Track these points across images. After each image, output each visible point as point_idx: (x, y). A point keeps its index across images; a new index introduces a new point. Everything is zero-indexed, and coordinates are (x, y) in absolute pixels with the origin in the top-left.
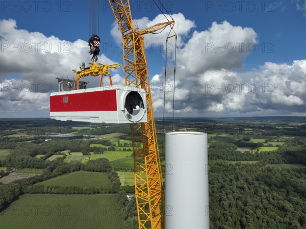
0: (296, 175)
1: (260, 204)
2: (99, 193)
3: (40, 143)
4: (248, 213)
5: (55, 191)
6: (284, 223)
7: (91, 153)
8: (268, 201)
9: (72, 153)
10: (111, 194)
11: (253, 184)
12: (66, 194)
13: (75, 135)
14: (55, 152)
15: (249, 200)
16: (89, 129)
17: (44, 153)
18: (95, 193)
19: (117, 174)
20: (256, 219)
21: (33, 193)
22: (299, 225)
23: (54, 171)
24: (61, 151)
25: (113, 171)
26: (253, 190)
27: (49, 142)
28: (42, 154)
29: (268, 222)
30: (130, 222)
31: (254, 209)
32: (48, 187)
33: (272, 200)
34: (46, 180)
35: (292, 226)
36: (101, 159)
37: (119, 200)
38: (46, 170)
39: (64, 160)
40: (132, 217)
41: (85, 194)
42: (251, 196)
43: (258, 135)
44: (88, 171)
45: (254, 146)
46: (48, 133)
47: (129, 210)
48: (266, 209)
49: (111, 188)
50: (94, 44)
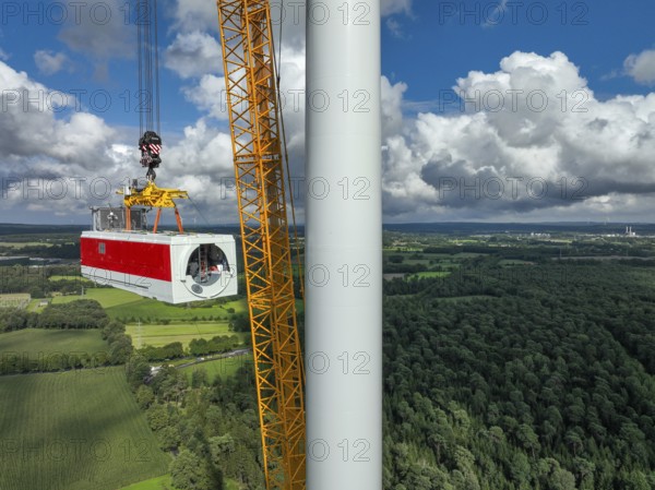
1: (420, 355)
10: (113, 368)
15: (402, 351)
16: (44, 247)
19: (123, 330)
20: (411, 376)
25: (113, 322)
30: (159, 408)
35: (472, 381)
36: (80, 302)
42: (403, 346)
43: (418, 252)
44: (47, 327)
45: (408, 270)
47: (156, 392)
48: (430, 362)
49: (110, 356)
50: (150, 149)
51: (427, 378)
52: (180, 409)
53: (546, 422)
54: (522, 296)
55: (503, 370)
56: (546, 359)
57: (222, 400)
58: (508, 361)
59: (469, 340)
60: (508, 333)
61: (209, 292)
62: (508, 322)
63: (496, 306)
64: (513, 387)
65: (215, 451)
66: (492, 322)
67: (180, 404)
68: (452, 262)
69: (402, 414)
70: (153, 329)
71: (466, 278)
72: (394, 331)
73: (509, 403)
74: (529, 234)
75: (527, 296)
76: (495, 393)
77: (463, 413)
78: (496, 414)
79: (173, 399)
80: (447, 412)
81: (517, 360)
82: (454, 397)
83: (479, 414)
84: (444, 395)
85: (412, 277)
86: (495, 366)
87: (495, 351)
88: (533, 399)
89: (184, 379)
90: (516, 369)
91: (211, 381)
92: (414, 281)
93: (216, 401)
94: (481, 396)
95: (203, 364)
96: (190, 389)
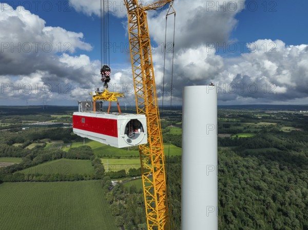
0: (270, 159)
1: (238, 184)
2: (83, 179)
3: (17, 131)
4: (227, 193)
5: (37, 179)
6: (259, 200)
7: (73, 141)
8: (246, 181)
9: (52, 141)
10: (95, 181)
11: (232, 167)
12: (48, 181)
13: (54, 123)
14: (34, 140)
15: (229, 181)
16: (69, 117)
17: (22, 141)
18: (78, 180)
19: (100, 161)
20: (234, 197)
21: (13, 182)
22: (272, 201)
23: (34, 159)
24: (41, 139)
25: (96, 158)
26: (232, 173)
27: (26, 130)
28: (20, 143)
29: (245, 200)
30: (115, 206)
31: (233, 189)
32: (29, 175)
33: (249, 181)
34: (26, 168)
35: (266, 202)
36: (84, 147)
37: (104, 185)
38: (25, 158)
39: (45, 148)
40: (117, 201)
41: (69, 181)
42: (230, 178)
43: (238, 122)
44: (70, 158)
45: (233, 132)
46: (25, 121)
47: (114, 195)
48: (244, 189)
49: (95, 175)
50: (105, 74)
51: (243, 198)
52: (125, 205)
55: (284, 198)
57: (143, 203)
58: (287, 190)
59: (265, 177)
60: (287, 174)
61: (135, 142)
63: (280, 156)
64: (290, 208)
66: (277, 166)
67: (124, 202)
68: (256, 128)
69: (229, 219)
70: (113, 161)
71: (264, 138)
72: (225, 169)
73: (287, 218)
76: (279, 210)
77: (261, 222)
78: (280, 225)
79: (122, 199)
80: (253, 219)
81: (292, 191)
82: (256, 211)
83: (270, 222)
84: (251, 209)
85: (235, 136)
86: (279, 194)
87: (279, 184)
88: (301, 216)
89: (126, 190)
90: (291, 196)
91: (138, 191)
92: (236, 139)
93: (140, 204)
94: (271, 213)
95: (135, 181)
96: (129, 194)
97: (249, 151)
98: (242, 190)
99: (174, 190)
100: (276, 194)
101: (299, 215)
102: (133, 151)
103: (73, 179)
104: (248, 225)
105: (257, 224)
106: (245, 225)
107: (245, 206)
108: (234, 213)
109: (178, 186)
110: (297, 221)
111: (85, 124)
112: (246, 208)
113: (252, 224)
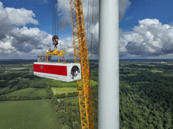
0: (146, 86)
1: (128, 100)
2: (41, 99)
3: (2, 73)
4: (122, 104)
5: (14, 99)
6: (140, 108)
7: (35, 78)
8: (132, 98)
9: (23, 79)
10: (48, 100)
11: (125, 91)
12: (21, 100)
13: (24, 69)
14: (12, 78)
15: (123, 98)
16: (32, 65)
18: (38, 99)
19: (51, 89)
20: (126, 107)
22: (146, 108)
23: (12, 89)
24: (16, 77)
25: (49, 87)
26: (125, 94)
27: (8, 72)
28: (4, 79)
29: (132, 108)
30: (60, 112)
31: (126, 103)
33: (134, 98)
34: (7, 93)
35: (144, 109)
38: (7, 88)
39: (18, 82)
40: (61, 110)
41: (33, 100)
44: (33, 88)
45: (125, 73)
46: (7, 68)
47: (59, 107)
48: (131, 102)
49: (48, 96)
50: (56, 40)
52: (65, 112)
53: (166, 124)
54: (159, 82)
55: (153, 106)
56: (166, 103)
57: (75, 111)
58: (154, 103)
59: (143, 96)
60: (154, 94)
62: (154, 91)
63: (151, 85)
64: (156, 112)
65: (74, 126)
66: (149, 90)
67: (65, 111)
68: (138, 71)
69: (123, 118)
71: (142, 76)
73: (155, 117)
74: (161, 62)
75: (160, 82)
76: (150, 113)
77: (141, 119)
78: (151, 120)
79: (63, 109)
80: (136, 118)
81: (157, 103)
82: (138, 114)
83: (146, 119)
84: (135, 113)
85: (126, 75)
86: (150, 105)
87: (151, 100)
88: (162, 116)
89: (66, 104)
90: (157, 106)
91: (73, 105)
92: (127, 77)
93: (74, 111)
94: (146, 114)
95: (71, 99)
96: (67, 106)
97: (134, 83)
98: (131, 103)
99: (93, 103)
100: (149, 105)
101: (161, 115)
102: (69, 84)
103: (35, 99)
104: (134, 121)
105: (138, 121)
106: (132, 121)
107: (132, 111)
108: (126, 115)
109: (95, 101)
110: (160, 118)
111: (43, 69)
112: (133, 112)
113: (136, 120)
